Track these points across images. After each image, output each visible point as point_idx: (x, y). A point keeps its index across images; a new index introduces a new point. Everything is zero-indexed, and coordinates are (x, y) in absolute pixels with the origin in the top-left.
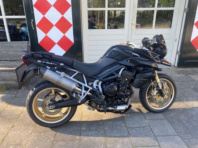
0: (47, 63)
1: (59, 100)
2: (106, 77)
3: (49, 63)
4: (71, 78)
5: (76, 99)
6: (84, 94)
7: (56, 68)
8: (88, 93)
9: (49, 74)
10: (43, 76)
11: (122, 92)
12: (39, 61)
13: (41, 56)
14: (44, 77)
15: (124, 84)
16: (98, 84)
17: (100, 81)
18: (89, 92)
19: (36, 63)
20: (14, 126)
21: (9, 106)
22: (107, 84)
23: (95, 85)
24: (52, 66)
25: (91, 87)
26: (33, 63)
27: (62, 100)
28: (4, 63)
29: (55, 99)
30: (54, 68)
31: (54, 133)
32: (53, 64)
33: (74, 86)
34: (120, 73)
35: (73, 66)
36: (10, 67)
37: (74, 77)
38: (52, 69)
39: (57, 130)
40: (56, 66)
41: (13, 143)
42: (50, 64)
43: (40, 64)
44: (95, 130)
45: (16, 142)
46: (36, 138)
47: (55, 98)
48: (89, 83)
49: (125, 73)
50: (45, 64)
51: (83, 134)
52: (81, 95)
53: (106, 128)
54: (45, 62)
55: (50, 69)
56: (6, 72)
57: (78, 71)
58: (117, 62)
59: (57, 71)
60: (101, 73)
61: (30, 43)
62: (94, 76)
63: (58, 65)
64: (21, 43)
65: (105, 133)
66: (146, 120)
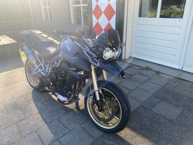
4: (37, 56)
65: (43, 110)
66: (80, 125)
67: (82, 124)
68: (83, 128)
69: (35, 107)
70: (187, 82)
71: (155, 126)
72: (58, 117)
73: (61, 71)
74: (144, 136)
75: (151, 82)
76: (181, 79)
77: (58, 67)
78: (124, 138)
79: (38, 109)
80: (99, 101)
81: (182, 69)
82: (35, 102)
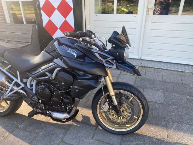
15: (59, 89)
23: (29, 83)
25: (24, 84)
34: (54, 74)
44: (29, 132)
65: (34, 139)
66: (92, 138)
67: (93, 136)
68: (98, 140)
69: (18, 139)
70: (150, 68)
71: (156, 112)
72: (60, 140)
73: (58, 83)
74: (154, 125)
75: (124, 74)
76: (145, 67)
77: (54, 79)
78: (141, 133)
79: (24, 141)
80: (117, 105)
81: (141, 58)
82: (11, 132)
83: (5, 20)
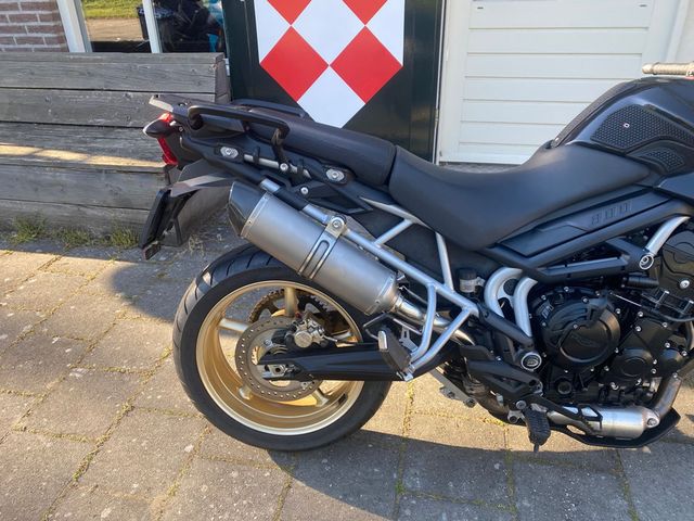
0: (264, 161)
1: (313, 343)
2: (565, 261)
3: (275, 164)
4: (376, 246)
5: (391, 361)
6: (435, 336)
7: (305, 190)
8: (455, 331)
9: (269, 219)
10: (240, 225)
11: (648, 348)
12: (228, 152)
13: (237, 126)
14: (245, 233)
15: (663, 308)
16: (511, 286)
17: (526, 273)
18: (464, 327)
19: (215, 158)
20: (133, 408)
21: (132, 314)
22: (564, 294)
23: (494, 291)
24: (290, 179)
25: (474, 301)
26: (200, 156)
27: (324, 345)
28: (132, 138)
29: (296, 335)
30: (296, 189)
31: (281, 476)
32: (295, 169)
33: (385, 291)
34: (654, 246)
35: (391, 187)
36: (147, 159)
37: (389, 244)
38: (289, 197)
39: (296, 467)
40: (305, 181)
41: (116, 491)
42: (277, 171)
43: (234, 166)
44: (470, 502)
45: (127, 489)
46: (204, 488)
47: (294, 330)
48: (463, 283)
49: (680, 247)
50: (256, 166)
51: (408, 512)
52: (417, 339)
53: (526, 503)
54: (256, 159)
55: (277, 195)
56: (133, 178)
57: (411, 212)
58: (642, 179)
59: (309, 208)
60: (534, 231)
61: (227, 60)
62: (495, 245)
63: (314, 178)
64: (193, 59)
82: (396, 516)
83: (62, 40)
